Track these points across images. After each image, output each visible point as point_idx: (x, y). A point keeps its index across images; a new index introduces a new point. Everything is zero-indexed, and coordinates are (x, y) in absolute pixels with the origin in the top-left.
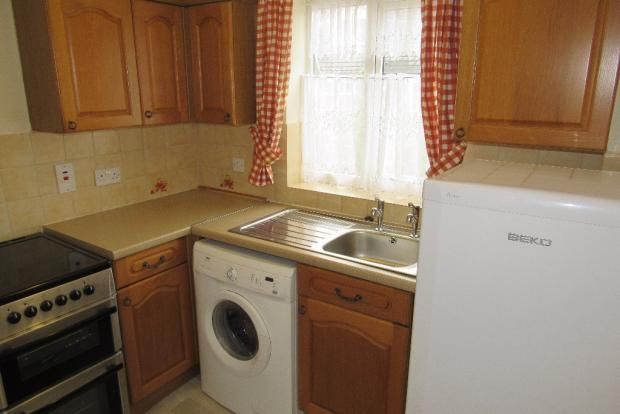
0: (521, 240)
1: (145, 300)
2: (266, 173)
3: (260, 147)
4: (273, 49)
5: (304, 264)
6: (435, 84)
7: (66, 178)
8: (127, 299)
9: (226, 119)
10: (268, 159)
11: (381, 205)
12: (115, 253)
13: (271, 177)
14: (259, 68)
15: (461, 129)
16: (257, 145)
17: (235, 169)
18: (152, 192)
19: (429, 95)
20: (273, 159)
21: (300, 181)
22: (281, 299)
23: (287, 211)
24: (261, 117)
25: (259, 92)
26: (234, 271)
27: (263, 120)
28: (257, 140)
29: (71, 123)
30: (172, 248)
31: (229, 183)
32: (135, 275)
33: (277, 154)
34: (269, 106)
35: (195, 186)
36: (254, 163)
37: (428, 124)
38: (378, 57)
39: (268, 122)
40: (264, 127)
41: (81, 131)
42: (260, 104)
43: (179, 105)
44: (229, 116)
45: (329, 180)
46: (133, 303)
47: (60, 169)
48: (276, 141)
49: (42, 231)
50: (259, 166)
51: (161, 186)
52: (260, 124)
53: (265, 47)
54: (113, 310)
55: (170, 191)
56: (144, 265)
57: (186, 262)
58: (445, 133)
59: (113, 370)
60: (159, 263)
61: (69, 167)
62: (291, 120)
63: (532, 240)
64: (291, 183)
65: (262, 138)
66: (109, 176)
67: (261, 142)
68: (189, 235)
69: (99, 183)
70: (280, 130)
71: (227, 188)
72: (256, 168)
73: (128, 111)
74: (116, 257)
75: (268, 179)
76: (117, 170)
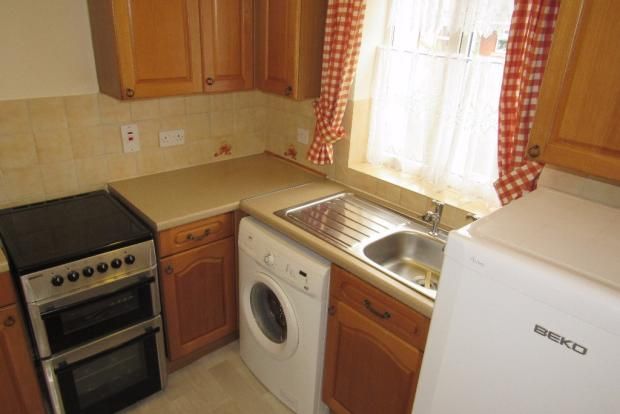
0: (549, 336)
1: (189, 269)
2: (326, 152)
3: (321, 124)
4: (343, 19)
5: (339, 267)
6: (518, 82)
7: (131, 139)
8: (169, 268)
9: (288, 92)
10: (328, 138)
11: (440, 208)
12: (158, 225)
13: (330, 156)
14: (327, 39)
15: (537, 147)
16: (318, 121)
17: (300, 140)
18: (216, 155)
19: (509, 93)
20: (333, 139)
21: (364, 161)
22: (312, 296)
23: (342, 195)
24: (324, 92)
25: (325, 65)
26: (271, 258)
27: (326, 96)
28: (319, 116)
29: (129, 90)
30: (219, 222)
31: (292, 153)
32: (178, 246)
33: (339, 133)
34: (334, 82)
35: (262, 150)
36: (315, 140)
37: (503, 129)
38: (465, 34)
39: (331, 99)
40: (326, 104)
41: (140, 98)
42: (325, 78)
43: (243, 73)
44: (290, 89)
45: (394, 166)
46: (175, 271)
47: (125, 130)
48: (338, 119)
49: (106, 188)
50: (319, 144)
51: (225, 149)
52: (324, 100)
53: (335, 15)
54: (152, 279)
55: (235, 154)
56: (189, 237)
57: (233, 235)
58: (520, 144)
59: (151, 333)
60: (203, 236)
61: (134, 129)
62: (358, 96)
63: (563, 342)
64: (353, 164)
65: (324, 115)
66: (172, 138)
67: (322, 120)
68: (237, 210)
69: (162, 145)
70: (344, 108)
71: (290, 157)
72: (315, 146)
73: (188, 79)
74: (159, 229)
75: (327, 159)
76: (182, 133)
